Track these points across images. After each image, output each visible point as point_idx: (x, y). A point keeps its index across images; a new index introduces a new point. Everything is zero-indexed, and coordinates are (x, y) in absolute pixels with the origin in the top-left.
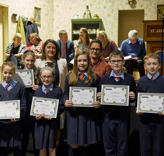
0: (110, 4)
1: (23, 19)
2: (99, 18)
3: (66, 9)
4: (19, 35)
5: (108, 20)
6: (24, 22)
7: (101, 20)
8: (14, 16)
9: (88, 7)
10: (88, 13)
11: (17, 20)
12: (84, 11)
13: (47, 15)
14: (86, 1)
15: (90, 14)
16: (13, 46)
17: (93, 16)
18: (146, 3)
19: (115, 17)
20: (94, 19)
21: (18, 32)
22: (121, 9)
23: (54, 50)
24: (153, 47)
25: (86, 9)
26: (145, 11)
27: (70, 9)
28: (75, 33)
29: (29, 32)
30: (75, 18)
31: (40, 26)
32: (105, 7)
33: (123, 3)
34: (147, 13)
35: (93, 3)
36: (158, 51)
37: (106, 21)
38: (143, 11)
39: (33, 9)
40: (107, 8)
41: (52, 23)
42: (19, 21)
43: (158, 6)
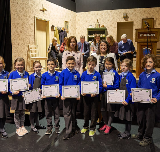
0: (111, 18)
1: (58, 28)
2: (105, 27)
3: (84, 22)
4: (55, 39)
5: (111, 28)
6: (59, 31)
7: (106, 28)
8: (53, 26)
9: (98, 20)
10: (98, 24)
11: (54, 29)
12: (95, 23)
13: (72, 26)
14: (96, 17)
15: (99, 25)
16: (52, 45)
17: (101, 26)
18: (135, 18)
19: (115, 27)
20: (102, 28)
21: (55, 37)
22: (119, 21)
23: (105, 47)
24: (141, 46)
25: (97, 22)
26: (134, 22)
27: (87, 22)
28: (89, 36)
29: (61, 36)
30: (90, 27)
31: (68, 33)
32: (108, 21)
33: (120, 18)
34: (135, 24)
35: (101, 18)
36: (145, 48)
37: (109, 29)
38: (133, 22)
39: (64, 22)
40: (110, 21)
41: (76, 31)
42: (55, 30)
43: (142, 19)
